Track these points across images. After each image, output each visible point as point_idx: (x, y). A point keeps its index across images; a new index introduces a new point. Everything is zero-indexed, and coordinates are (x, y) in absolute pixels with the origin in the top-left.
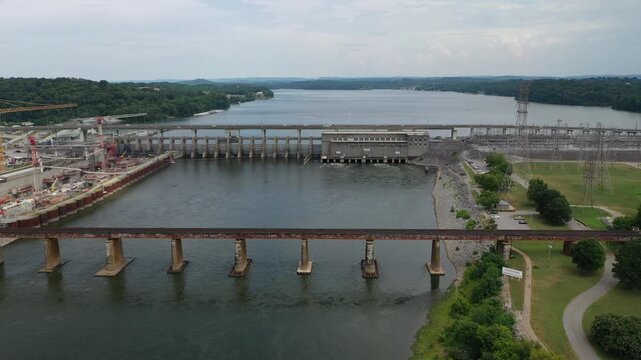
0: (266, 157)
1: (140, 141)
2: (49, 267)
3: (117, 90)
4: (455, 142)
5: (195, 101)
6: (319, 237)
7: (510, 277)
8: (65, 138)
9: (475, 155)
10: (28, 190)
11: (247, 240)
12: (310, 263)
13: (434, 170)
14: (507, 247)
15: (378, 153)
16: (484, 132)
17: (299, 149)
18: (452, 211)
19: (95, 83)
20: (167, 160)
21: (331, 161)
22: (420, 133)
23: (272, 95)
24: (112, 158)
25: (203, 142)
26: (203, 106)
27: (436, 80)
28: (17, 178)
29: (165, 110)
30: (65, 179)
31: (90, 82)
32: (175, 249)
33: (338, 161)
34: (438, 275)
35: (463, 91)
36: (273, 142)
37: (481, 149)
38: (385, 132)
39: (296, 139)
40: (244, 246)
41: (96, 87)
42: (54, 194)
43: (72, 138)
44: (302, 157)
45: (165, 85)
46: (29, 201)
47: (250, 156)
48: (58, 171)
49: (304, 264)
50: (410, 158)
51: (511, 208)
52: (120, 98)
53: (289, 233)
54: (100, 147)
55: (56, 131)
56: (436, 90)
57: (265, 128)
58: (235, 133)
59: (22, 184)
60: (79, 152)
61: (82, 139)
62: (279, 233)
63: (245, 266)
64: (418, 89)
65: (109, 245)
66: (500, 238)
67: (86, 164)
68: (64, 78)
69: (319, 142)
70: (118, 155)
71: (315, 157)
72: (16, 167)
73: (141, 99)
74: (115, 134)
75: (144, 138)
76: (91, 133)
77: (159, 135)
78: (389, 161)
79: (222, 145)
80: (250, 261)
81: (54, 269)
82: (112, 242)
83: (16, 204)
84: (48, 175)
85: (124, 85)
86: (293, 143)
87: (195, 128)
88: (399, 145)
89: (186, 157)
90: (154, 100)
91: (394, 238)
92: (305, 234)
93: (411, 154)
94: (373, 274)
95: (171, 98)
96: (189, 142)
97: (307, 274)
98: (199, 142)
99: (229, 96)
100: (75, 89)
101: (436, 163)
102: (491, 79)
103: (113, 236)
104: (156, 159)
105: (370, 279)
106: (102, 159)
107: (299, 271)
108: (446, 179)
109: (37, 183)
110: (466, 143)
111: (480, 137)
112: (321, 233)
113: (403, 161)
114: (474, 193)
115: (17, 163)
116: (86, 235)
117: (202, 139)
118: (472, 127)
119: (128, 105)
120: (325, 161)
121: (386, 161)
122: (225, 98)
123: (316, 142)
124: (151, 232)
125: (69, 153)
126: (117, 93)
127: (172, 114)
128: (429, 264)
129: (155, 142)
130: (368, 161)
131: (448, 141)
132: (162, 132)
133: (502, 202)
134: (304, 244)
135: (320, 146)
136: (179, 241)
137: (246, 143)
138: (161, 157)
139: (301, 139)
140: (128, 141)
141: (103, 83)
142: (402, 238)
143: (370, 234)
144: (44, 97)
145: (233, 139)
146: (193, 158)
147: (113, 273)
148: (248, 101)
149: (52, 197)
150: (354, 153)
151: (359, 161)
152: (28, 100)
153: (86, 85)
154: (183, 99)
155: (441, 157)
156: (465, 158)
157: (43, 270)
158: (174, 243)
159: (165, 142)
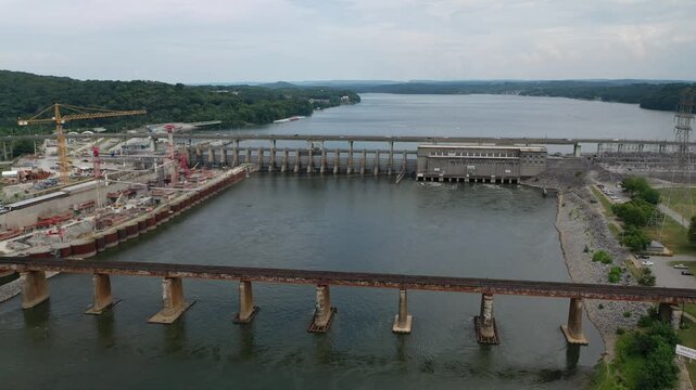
0: (352, 173)
1: (213, 151)
2: (98, 309)
3: (192, 94)
4: (579, 160)
5: (276, 106)
6: (422, 286)
7: (687, 359)
8: (134, 146)
9: (606, 177)
10: (90, 206)
11: (332, 288)
12: (409, 317)
13: (555, 194)
14: (677, 313)
15: (484, 171)
16: (615, 148)
17: (390, 164)
18: (586, 251)
19: (170, 86)
20: (241, 175)
21: (428, 179)
22: (536, 148)
23: (358, 100)
24: (182, 170)
25: (283, 154)
26: (284, 112)
27: (543, 84)
28: (80, 192)
29: (243, 116)
30: (132, 193)
31: (165, 85)
32: (243, 294)
33: (436, 180)
34: (579, 345)
35: (576, 97)
36: (361, 155)
37: (612, 169)
38: (492, 146)
39: (388, 152)
40: (327, 293)
41: (171, 90)
42: (118, 211)
43: (143, 147)
44: (394, 175)
45: (244, 89)
46: (90, 218)
47: (335, 171)
48: (123, 185)
49: (402, 321)
50: (524, 178)
51: (666, 251)
52: (197, 102)
53: (384, 279)
54: (170, 158)
55: (125, 139)
56: (544, 95)
57: (351, 140)
58: (317, 144)
59: (84, 199)
60: (148, 163)
61: (152, 148)
62: (370, 279)
63: (328, 318)
64: (523, 94)
65: (166, 285)
66: (667, 300)
67: (154, 177)
68: (139, 81)
69: (414, 157)
70: (190, 166)
71: (410, 174)
72: (81, 178)
73: (217, 104)
74: (186, 142)
75: (219, 148)
76: (162, 142)
77: (234, 145)
78: (498, 181)
79: (304, 158)
80: (334, 311)
81: (104, 310)
82: (169, 282)
83: (75, 222)
84: (113, 189)
85: (202, 88)
86: (384, 157)
87: (274, 138)
88: (510, 163)
89: (263, 171)
90: (233, 104)
91: (521, 292)
92: (405, 281)
93: (525, 174)
94: (491, 339)
95: (249, 102)
96: (266, 154)
97: (405, 333)
98: (278, 153)
99: (312, 101)
100: (149, 92)
101: (556, 186)
102: (608, 82)
103: (172, 275)
104: (230, 172)
105: (486, 345)
106: (172, 171)
107: (396, 329)
108: (571, 207)
109: (100, 198)
110: (593, 161)
111: (611, 155)
112: (424, 282)
113: (514, 182)
114: (612, 228)
115: (83, 174)
116: (140, 272)
117: (281, 150)
118: (600, 142)
119: (204, 110)
120: (421, 179)
121: (493, 181)
122: (307, 103)
123: (409, 157)
124: (217, 271)
125: (137, 165)
126: (193, 97)
127: (250, 120)
128: (565, 327)
129: (229, 153)
130: (472, 180)
131: (570, 159)
132: (238, 141)
133: (654, 243)
134: (403, 295)
135: (415, 161)
136: (248, 285)
137: (331, 156)
138: (235, 171)
139: (394, 152)
140: (201, 151)
141: (180, 86)
142: (531, 293)
143: (489, 287)
144: (118, 101)
145: (316, 152)
146: (271, 171)
147: (170, 319)
148: (332, 106)
149: (113, 215)
150: (455, 170)
151: (462, 180)
152: (102, 104)
153: (161, 88)
154: (262, 104)
155: (562, 179)
156: (593, 180)
157: (90, 311)
158: (242, 287)
159: (241, 153)
